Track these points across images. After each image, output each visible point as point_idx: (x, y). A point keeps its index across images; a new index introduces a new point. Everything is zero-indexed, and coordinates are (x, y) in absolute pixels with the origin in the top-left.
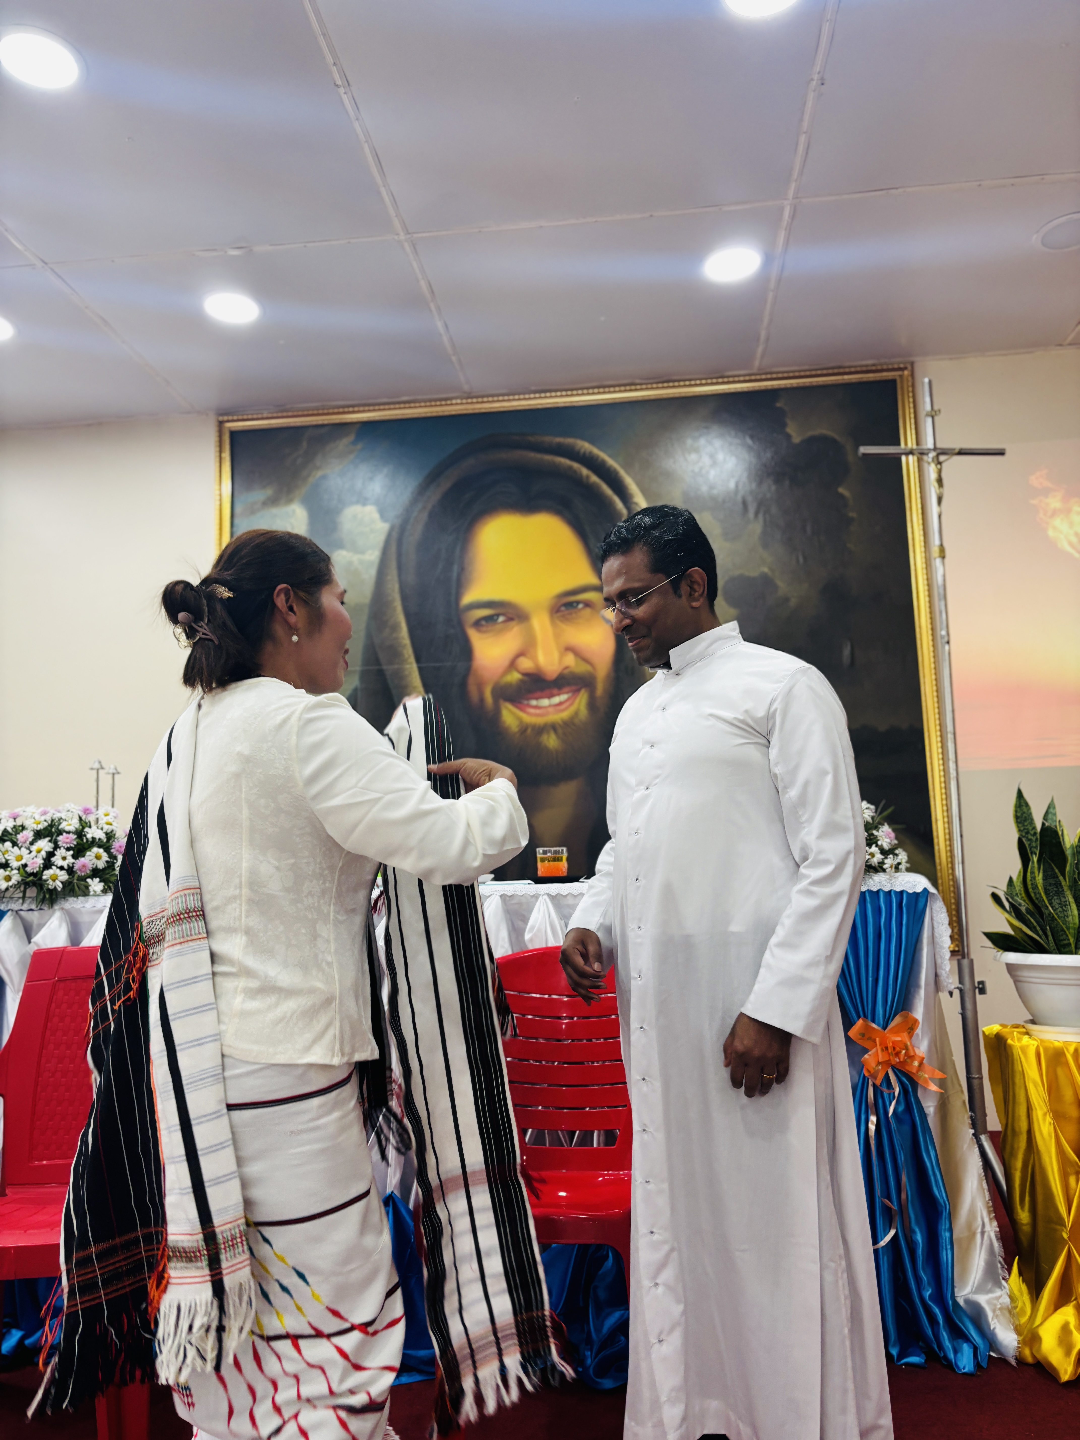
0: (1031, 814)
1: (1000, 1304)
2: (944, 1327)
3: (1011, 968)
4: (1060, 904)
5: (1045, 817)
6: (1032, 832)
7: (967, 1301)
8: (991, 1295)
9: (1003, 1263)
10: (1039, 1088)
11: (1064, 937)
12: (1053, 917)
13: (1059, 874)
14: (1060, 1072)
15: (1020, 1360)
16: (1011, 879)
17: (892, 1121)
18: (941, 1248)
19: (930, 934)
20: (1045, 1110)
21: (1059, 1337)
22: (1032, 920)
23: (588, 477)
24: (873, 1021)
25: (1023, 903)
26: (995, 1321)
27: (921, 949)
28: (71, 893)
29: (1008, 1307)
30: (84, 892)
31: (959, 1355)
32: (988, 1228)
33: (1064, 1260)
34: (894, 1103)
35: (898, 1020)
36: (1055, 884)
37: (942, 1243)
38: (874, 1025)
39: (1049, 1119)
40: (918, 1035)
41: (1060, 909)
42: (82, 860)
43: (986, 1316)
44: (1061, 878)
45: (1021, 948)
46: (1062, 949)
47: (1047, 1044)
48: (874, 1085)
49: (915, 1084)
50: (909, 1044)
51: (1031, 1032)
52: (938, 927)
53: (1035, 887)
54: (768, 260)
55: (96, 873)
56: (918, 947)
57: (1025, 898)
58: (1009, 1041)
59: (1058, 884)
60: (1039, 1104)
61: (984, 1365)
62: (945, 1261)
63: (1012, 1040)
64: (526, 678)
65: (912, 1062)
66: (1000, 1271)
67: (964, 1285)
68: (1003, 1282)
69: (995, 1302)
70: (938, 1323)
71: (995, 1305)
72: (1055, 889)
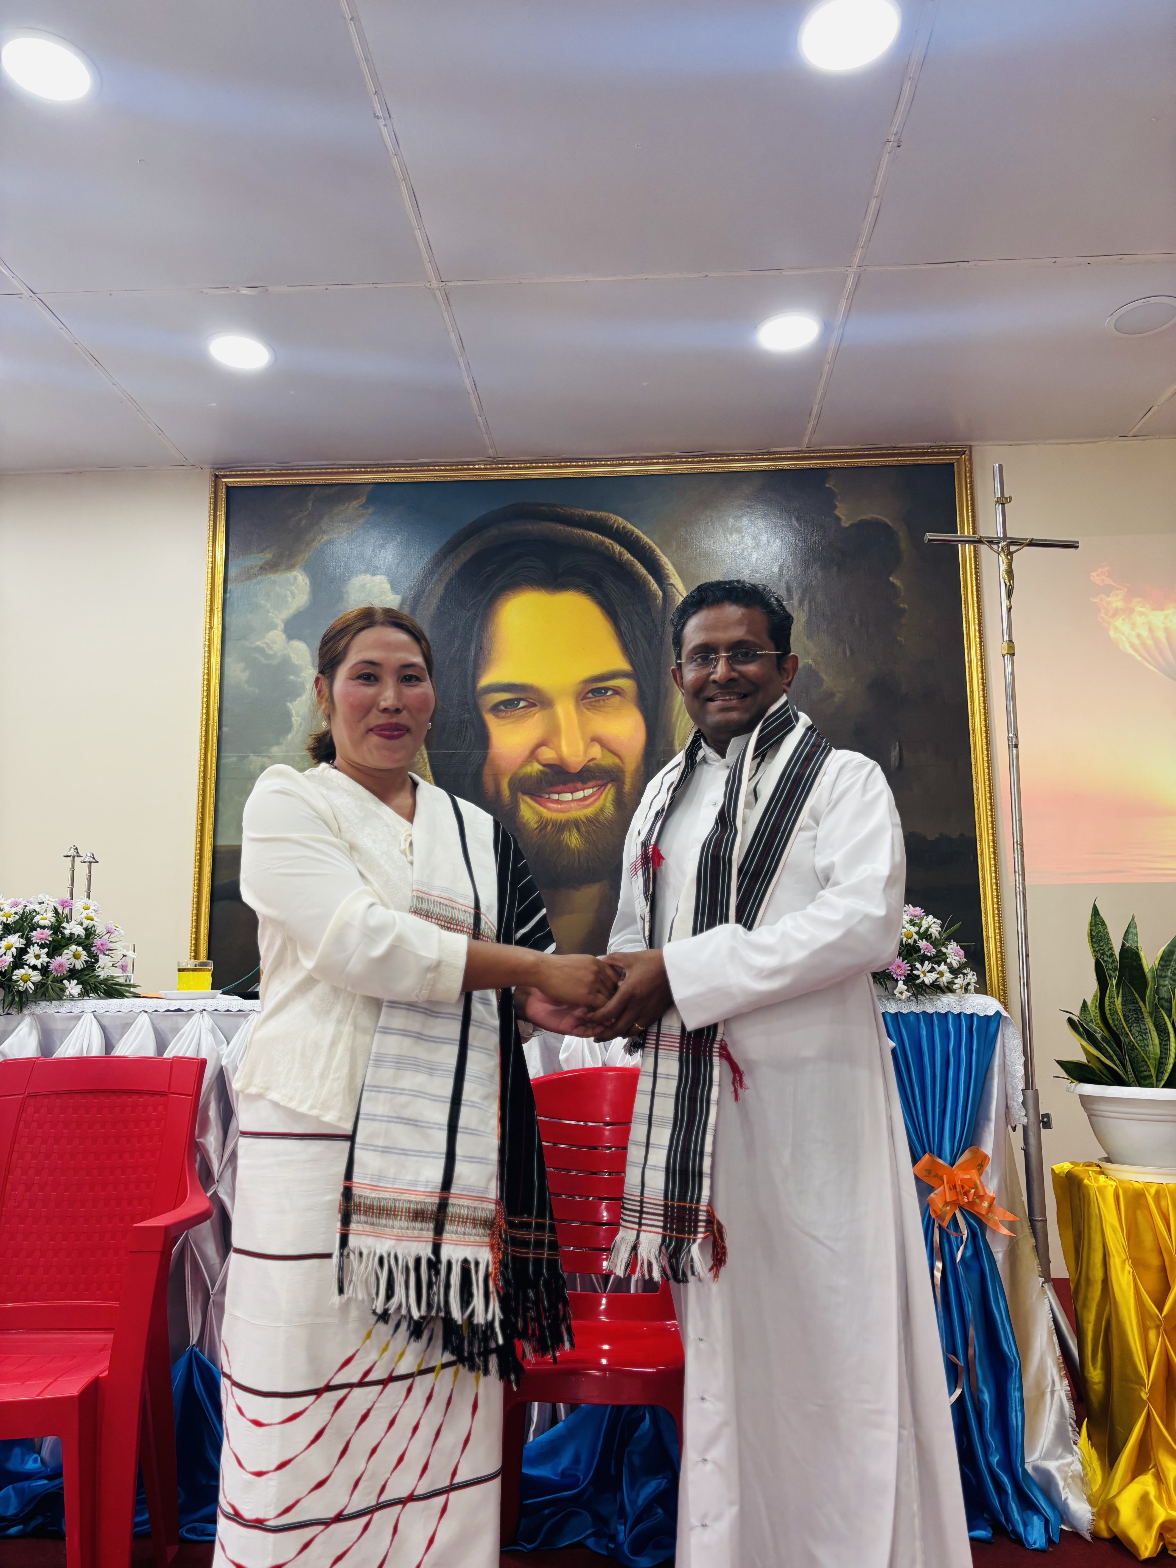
0: (1107, 933)
1: (1072, 1471)
2: (1012, 1497)
3: (1085, 1100)
4: (1139, 1032)
5: (1125, 938)
6: (1108, 953)
7: (1036, 1469)
8: (1061, 1462)
9: (1075, 1426)
10: (1117, 1234)
11: (1145, 1068)
12: (1134, 1045)
13: (1139, 1000)
14: (1140, 1215)
15: (1095, 1535)
16: (1085, 1002)
17: (960, 1269)
18: (1009, 1409)
19: (1002, 1062)
20: (1124, 1257)
21: (1138, 1509)
22: (1109, 1049)
23: (620, 554)
24: (940, 1156)
25: (1098, 1030)
26: (1067, 1490)
27: (992, 1078)
28: (44, 997)
29: (1080, 1475)
30: (58, 995)
31: (1029, 1528)
32: (1058, 1386)
33: (1143, 1423)
34: (961, 1248)
35: (966, 1156)
36: (1134, 1010)
37: (1012, 1403)
38: (940, 1161)
39: (1128, 1267)
40: (987, 1173)
41: (1140, 1037)
42: (59, 959)
43: (1057, 1485)
44: (1141, 1004)
45: (1097, 1079)
46: (1142, 1081)
47: (1126, 1185)
48: (940, 1227)
49: (983, 1226)
50: (978, 1182)
51: (1105, 1171)
52: (1011, 1054)
53: (1114, 1012)
54: (827, 328)
55: (73, 974)
56: (988, 1076)
57: (1101, 1025)
58: (1086, 1181)
59: (1138, 1010)
60: (1117, 1251)
61: (1056, 1539)
62: (1015, 1425)
63: (1088, 1179)
64: (547, 770)
65: (982, 1201)
66: (1071, 1435)
67: (1032, 1451)
68: (1074, 1446)
69: (1066, 1469)
70: (1006, 1493)
71: (1066, 1473)
72: (1135, 1016)
